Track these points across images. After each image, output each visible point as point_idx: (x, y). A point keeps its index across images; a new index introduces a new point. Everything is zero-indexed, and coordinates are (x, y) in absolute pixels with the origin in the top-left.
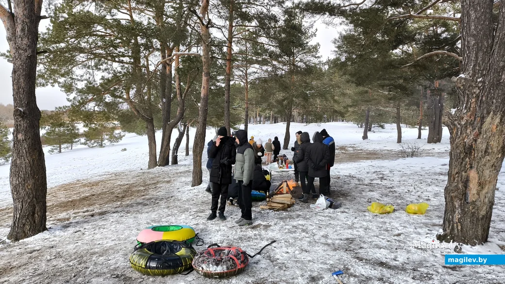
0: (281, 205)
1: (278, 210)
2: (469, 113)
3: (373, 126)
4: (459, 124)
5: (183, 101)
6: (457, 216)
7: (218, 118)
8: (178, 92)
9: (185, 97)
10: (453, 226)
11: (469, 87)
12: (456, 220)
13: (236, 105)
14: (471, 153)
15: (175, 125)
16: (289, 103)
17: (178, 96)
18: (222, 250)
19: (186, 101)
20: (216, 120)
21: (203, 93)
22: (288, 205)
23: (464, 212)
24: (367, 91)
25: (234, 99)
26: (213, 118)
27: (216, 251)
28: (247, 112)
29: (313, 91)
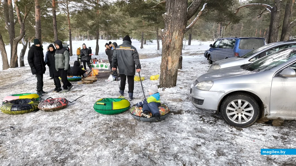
0: (89, 81)
1: (88, 84)
2: (168, 31)
3: (147, 41)
4: (165, 36)
5: (24, 24)
6: (164, 76)
7: (51, 37)
8: (19, 18)
9: (24, 21)
10: (163, 81)
11: (168, 19)
12: (164, 78)
13: (62, 28)
14: (169, 49)
15: (19, 41)
16: (96, 27)
17: (19, 21)
18: (54, 100)
19: (26, 25)
20: (49, 38)
21: (36, 19)
22: (93, 81)
23: (166, 75)
24: (141, 21)
25: (60, 24)
26: (47, 36)
27: (50, 101)
28: (70, 32)
29: (111, 20)
